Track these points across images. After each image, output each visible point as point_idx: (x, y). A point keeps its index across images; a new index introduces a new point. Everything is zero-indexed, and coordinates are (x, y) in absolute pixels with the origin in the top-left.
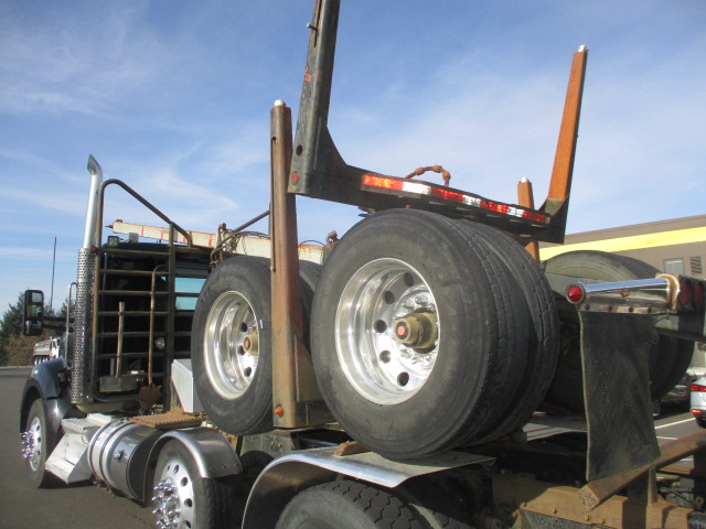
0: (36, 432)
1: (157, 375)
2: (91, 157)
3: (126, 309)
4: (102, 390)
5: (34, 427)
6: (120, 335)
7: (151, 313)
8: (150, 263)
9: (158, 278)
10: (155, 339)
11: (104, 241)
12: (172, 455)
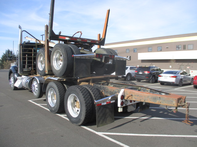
0: (12, 79)
1: (34, 68)
2: (19, 25)
3: (28, 56)
4: (24, 71)
5: (11, 79)
6: (27, 61)
7: (33, 57)
8: (32, 47)
9: (34, 50)
10: (34, 62)
11: (23, 42)
12: (34, 80)
